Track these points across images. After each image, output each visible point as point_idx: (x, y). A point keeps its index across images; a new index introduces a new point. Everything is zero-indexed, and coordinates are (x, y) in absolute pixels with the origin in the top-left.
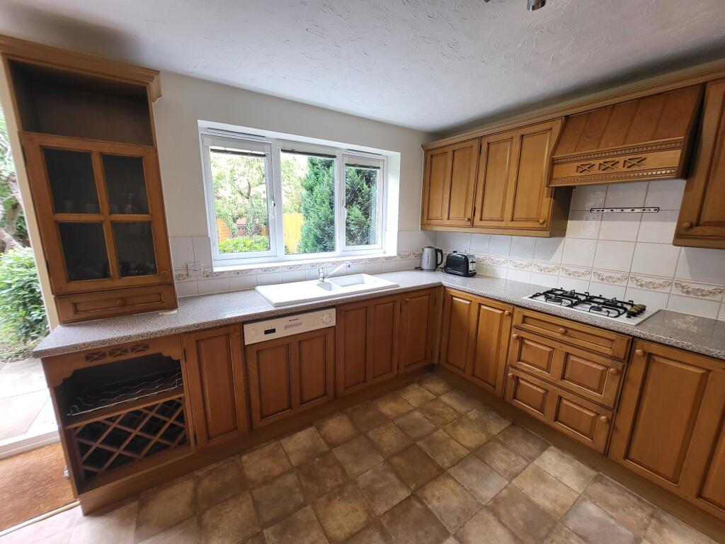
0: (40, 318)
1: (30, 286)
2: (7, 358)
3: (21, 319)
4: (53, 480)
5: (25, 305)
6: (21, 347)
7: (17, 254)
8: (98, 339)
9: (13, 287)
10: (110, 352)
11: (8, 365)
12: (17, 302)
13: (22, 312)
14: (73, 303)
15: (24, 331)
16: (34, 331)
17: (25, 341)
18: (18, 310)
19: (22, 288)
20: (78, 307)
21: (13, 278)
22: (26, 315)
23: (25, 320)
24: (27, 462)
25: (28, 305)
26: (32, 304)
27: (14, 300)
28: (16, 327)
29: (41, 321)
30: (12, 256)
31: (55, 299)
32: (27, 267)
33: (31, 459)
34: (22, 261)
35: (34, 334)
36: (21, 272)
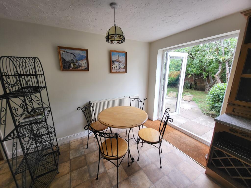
0: (217, 106)
1: (219, 95)
2: (204, 113)
3: (212, 104)
4: (202, 155)
5: (215, 101)
6: (208, 112)
7: (219, 85)
8: (238, 126)
9: (214, 95)
10: (240, 132)
11: (204, 115)
12: (213, 99)
13: (213, 103)
14: (233, 108)
15: (211, 108)
16: (214, 109)
17: (210, 111)
18: (212, 102)
19: (216, 95)
20: (234, 110)
21: (215, 92)
22: (214, 104)
23: (213, 105)
24: (199, 144)
25: (216, 101)
26: (217, 101)
27: (212, 98)
28: (210, 106)
29: (217, 107)
30: (218, 85)
31: (228, 104)
32: (220, 90)
33: (200, 144)
34: (220, 87)
35: (213, 110)
36: (218, 91)
